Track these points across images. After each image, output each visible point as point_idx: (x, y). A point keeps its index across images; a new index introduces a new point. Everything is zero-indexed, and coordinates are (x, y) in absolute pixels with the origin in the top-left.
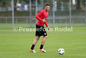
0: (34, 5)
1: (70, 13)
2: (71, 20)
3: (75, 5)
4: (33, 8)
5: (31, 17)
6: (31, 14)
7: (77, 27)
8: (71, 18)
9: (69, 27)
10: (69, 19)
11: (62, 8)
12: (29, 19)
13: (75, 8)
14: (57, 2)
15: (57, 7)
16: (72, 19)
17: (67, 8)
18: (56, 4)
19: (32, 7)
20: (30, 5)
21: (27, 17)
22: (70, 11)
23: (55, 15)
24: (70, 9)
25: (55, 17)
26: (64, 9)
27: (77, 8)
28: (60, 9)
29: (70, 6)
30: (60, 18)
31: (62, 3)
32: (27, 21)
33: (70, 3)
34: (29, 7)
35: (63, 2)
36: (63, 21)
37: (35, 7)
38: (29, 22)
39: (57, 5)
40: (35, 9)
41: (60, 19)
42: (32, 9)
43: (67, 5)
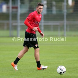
0: (16, 5)
1: (65, 17)
2: (65, 27)
3: (72, 6)
4: (15, 10)
5: (11, 21)
6: (10, 18)
7: (75, 36)
8: (65, 24)
9: (63, 36)
10: (63, 25)
11: (54, 11)
12: (8, 24)
13: (71, 11)
14: (47, 1)
15: (48, 8)
16: (67, 25)
17: (61, 11)
18: (46, 4)
19: (13, 8)
20: (10, 5)
21: (5, 22)
22: (65, 14)
23: (45, 19)
24: (65, 11)
25: (44, 22)
26: (57, 11)
27: (74, 11)
28: (51, 11)
29: (65, 7)
30: (51, 23)
31: (54, 3)
32: (6, 27)
33: (65, 4)
34: (8, 8)
35: (55, 1)
36: (56, 28)
37: (17, 8)
38: (8, 29)
39: (47, 6)
40: (17, 11)
41: (50, 25)
42: (12, 11)
43: (61, 6)
